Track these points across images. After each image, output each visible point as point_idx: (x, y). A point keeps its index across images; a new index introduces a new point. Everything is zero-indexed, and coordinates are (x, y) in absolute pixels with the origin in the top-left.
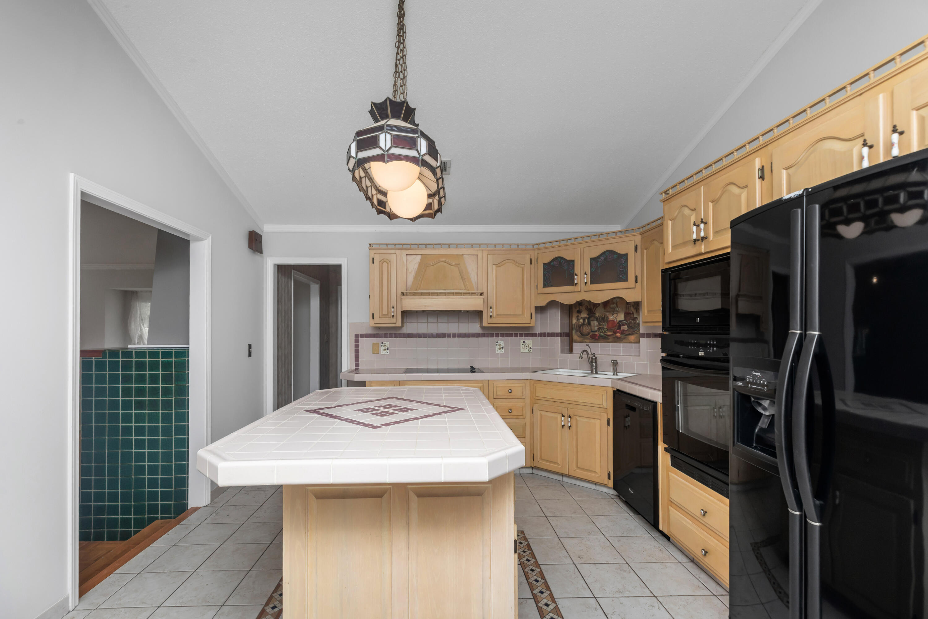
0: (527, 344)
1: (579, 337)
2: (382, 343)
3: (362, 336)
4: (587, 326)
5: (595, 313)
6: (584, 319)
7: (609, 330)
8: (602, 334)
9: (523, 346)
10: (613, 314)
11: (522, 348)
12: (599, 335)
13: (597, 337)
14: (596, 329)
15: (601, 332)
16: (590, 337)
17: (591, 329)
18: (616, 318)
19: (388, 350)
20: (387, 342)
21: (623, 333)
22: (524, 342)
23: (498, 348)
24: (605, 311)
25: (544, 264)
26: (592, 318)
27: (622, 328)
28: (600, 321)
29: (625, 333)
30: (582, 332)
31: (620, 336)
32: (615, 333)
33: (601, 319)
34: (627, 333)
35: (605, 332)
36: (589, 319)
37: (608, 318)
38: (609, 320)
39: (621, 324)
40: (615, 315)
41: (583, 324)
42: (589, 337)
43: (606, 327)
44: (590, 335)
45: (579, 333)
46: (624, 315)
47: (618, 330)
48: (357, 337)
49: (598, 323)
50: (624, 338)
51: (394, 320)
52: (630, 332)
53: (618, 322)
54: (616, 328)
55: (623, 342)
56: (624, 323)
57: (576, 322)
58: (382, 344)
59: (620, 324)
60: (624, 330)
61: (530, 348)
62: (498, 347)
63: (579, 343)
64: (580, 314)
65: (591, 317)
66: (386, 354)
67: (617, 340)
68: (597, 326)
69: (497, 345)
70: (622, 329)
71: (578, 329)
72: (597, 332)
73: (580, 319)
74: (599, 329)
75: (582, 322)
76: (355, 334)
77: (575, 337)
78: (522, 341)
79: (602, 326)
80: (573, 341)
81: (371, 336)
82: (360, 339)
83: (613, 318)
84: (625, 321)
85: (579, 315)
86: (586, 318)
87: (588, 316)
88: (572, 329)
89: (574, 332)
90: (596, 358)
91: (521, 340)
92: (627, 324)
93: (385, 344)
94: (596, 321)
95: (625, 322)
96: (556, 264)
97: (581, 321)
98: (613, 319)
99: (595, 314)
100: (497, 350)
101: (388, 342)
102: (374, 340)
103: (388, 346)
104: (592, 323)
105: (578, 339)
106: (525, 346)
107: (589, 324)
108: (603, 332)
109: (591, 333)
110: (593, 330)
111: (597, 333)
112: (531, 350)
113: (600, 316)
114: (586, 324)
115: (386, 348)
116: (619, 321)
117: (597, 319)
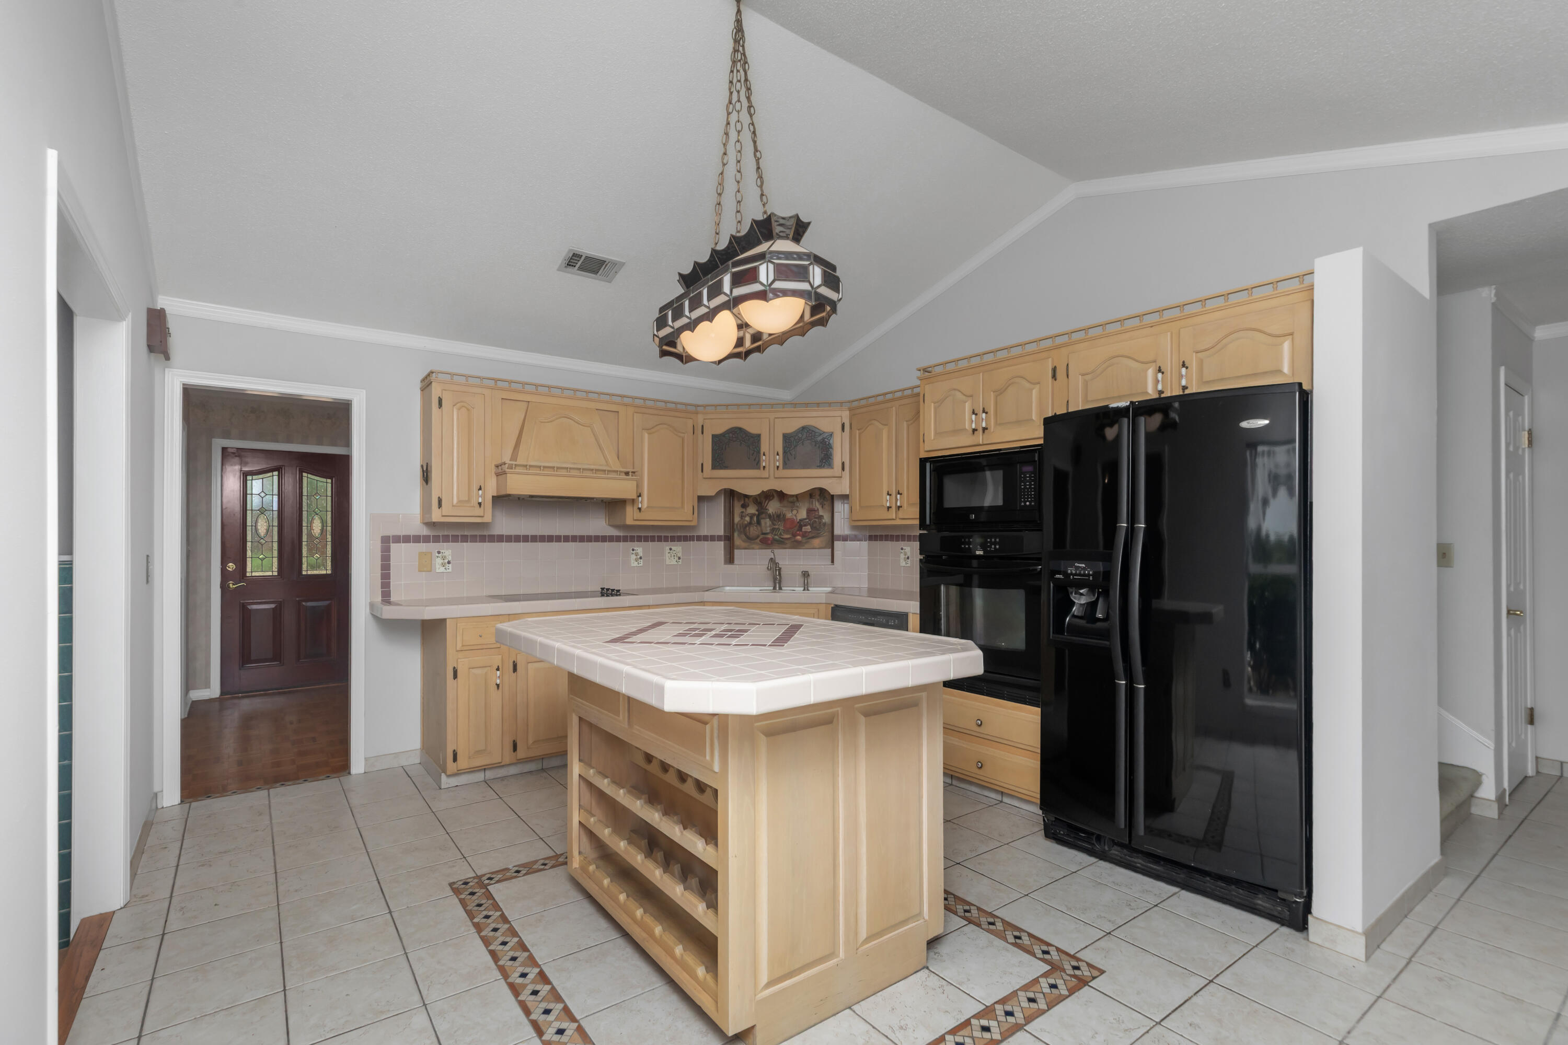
0: (674, 552)
1: (744, 541)
2: (439, 552)
3: (397, 539)
4: (756, 526)
5: (767, 508)
6: (751, 516)
7: (786, 531)
8: (776, 537)
9: (669, 555)
10: (792, 511)
11: (667, 558)
12: (773, 538)
13: (770, 542)
14: (768, 530)
15: (775, 535)
16: (760, 541)
17: (762, 530)
18: (796, 516)
19: (450, 565)
20: (448, 550)
21: (804, 535)
22: (671, 549)
23: (635, 559)
24: (780, 506)
25: (714, 436)
26: (763, 516)
27: (804, 529)
28: (774, 520)
29: (807, 536)
30: (748, 534)
31: (800, 540)
32: (794, 535)
33: (775, 516)
34: (811, 535)
35: (781, 534)
36: (758, 516)
37: (784, 515)
38: (787, 517)
39: (802, 523)
40: (795, 512)
41: (750, 523)
42: (758, 541)
43: (782, 528)
44: (759, 538)
45: (744, 537)
46: (807, 512)
47: (798, 532)
48: (386, 542)
49: (771, 523)
50: (806, 543)
51: (479, 512)
52: (813, 535)
53: (798, 520)
54: (796, 528)
55: (804, 547)
56: (805, 522)
57: (739, 521)
58: (437, 555)
59: (801, 524)
60: (806, 532)
61: (679, 558)
62: (633, 557)
63: (743, 550)
64: (746, 510)
65: (763, 513)
66: (445, 571)
67: (797, 545)
68: (770, 526)
69: (632, 553)
70: (803, 530)
71: (742, 530)
72: (770, 534)
73: (745, 517)
74: (773, 530)
75: (749, 521)
76: (382, 537)
77: (738, 541)
78: (668, 548)
79: (777, 527)
80: (735, 548)
81: (417, 539)
82: (394, 546)
83: (792, 516)
84: (808, 520)
85: (744, 510)
86: (754, 515)
87: (757, 513)
88: (733, 531)
89: (736, 534)
90: (780, 569)
91: (666, 546)
92: (810, 524)
93: (445, 554)
94: (768, 520)
95: (808, 522)
96: (733, 437)
97: (748, 519)
98: (791, 517)
99: (767, 509)
100: (633, 561)
101: (450, 551)
102: (423, 547)
103: (450, 557)
104: (763, 522)
105: (744, 544)
106: (672, 555)
107: (759, 523)
108: (779, 534)
109: (762, 536)
110: (764, 532)
111: (769, 536)
112: (680, 560)
113: (774, 512)
114: (754, 523)
115: (446, 561)
116: (800, 520)
117: (770, 517)
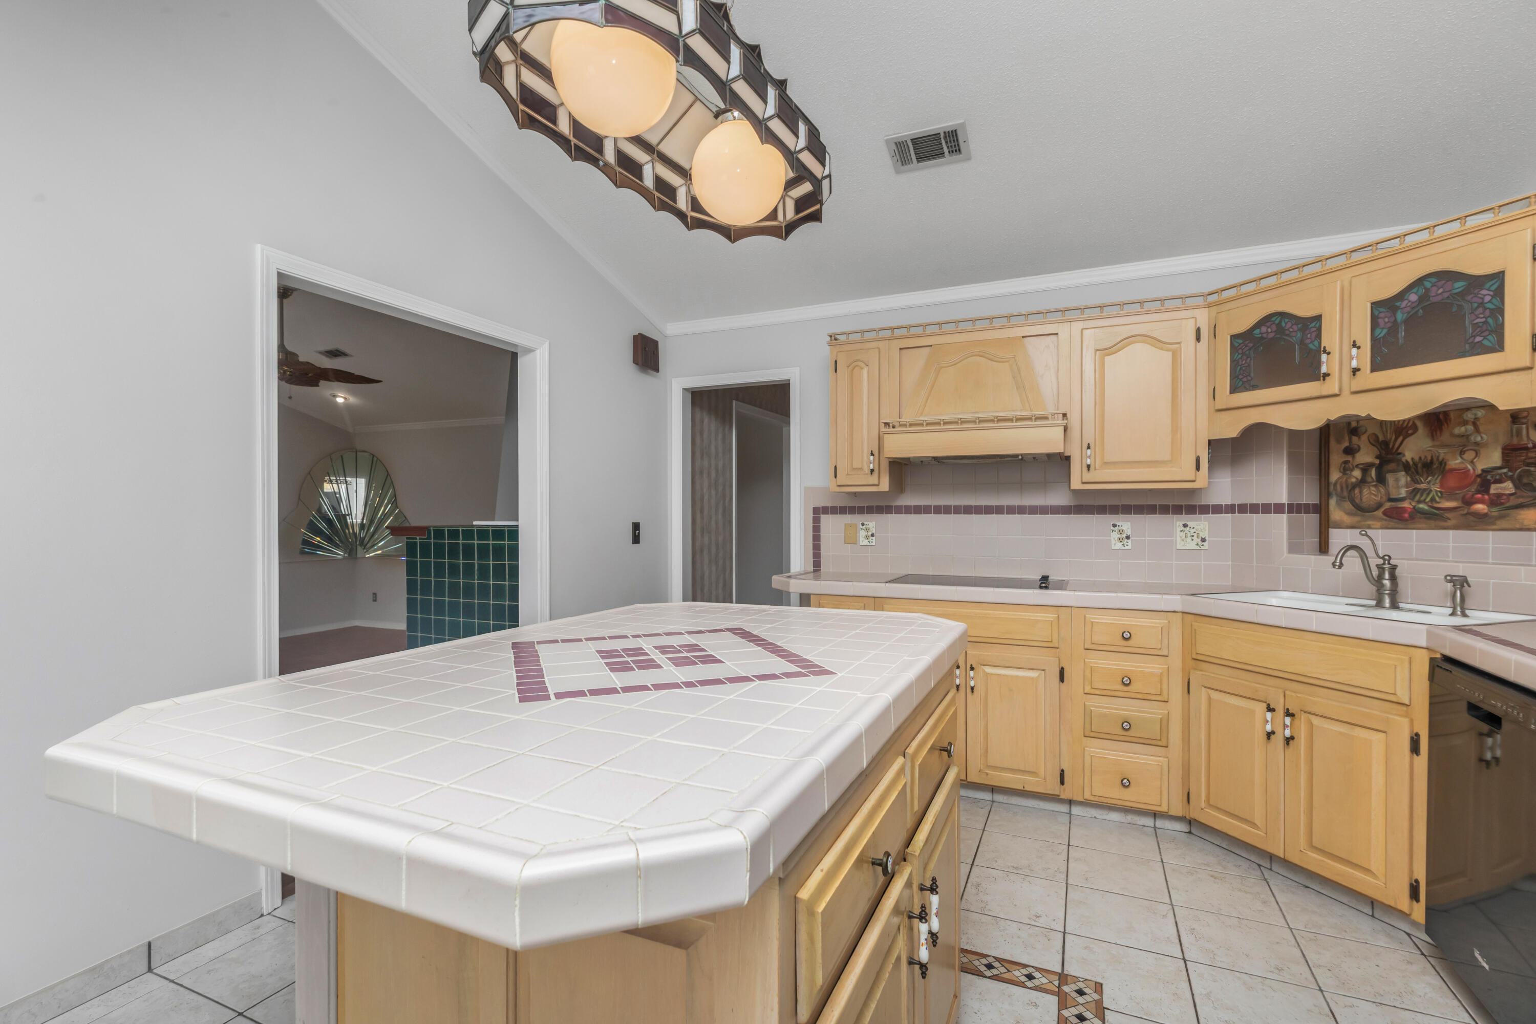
0: (1192, 531)
1: (1349, 514)
2: (863, 524)
3: (825, 510)
4: (1375, 486)
5: (1400, 451)
6: (1365, 469)
7: (1448, 494)
8: (1421, 506)
9: (1183, 534)
10: (1462, 453)
11: (1178, 539)
12: (1414, 507)
13: (1406, 515)
14: (1403, 492)
15: (1419, 502)
16: (1385, 513)
17: (1388, 493)
18: (1472, 462)
19: (873, 538)
20: (870, 522)
21: (1496, 501)
22: (1185, 526)
23: (1116, 539)
24: (1433, 446)
25: (1234, 337)
26: (1392, 466)
27: (1494, 489)
28: (1417, 473)
29: (1502, 504)
30: (1357, 501)
31: (1486, 511)
32: (1468, 503)
33: (1420, 465)
34: (1513, 501)
35: (1433, 500)
36: (1379, 468)
37: (1442, 463)
38: (1448, 467)
39: (1489, 477)
40: (1469, 455)
41: (1363, 482)
42: (1379, 513)
43: (1436, 488)
44: (1382, 509)
45: (1348, 505)
46: (1503, 453)
47: (1479, 496)
48: (818, 513)
49: (1409, 479)
50: (1501, 517)
51: (875, 480)
52: (1520, 501)
53: (1479, 472)
54: (1473, 489)
55: (1494, 527)
56: (1501, 474)
57: (1339, 479)
58: (862, 527)
59: (1485, 480)
60: (1499, 496)
61: (1203, 540)
62: (1115, 535)
63: (1349, 531)
64: (1354, 457)
65: (1389, 461)
66: (869, 544)
67: (1479, 522)
68: (1407, 486)
69: (1113, 531)
70: (1492, 491)
71: (1345, 494)
72: (1408, 501)
73: (1352, 470)
74: (1414, 493)
75: (1360, 477)
76: (814, 508)
77: (1336, 514)
78: (1179, 524)
79: (1423, 486)
80: (1331, 525)
81: (843, 510)
82: (822, 517)
83: (1461, 463)
84: (1505, 470)
85: (1349, 458)
86: (1371, 465)
87: (1377, 461)
88: (1329, 495)
89: (1333, 502)
90: (1393, 568)
91: (1177, 521)
92: (1511, 478)
93: (867, 526)
94: (1403, 473)
95: (1505, 473)
96: (1267, 332)
97: (1357, 474)
98: (1462, 466)
99: (1400, 454)
100: (1113, 542)
101: (873, 523)
102: (848, 518)
103: (872, 529)
104: (1390, 478)
105: (1347, 519)
106: (1189, 535)
107: (1381, 480)
108: (1428, 500)
109: (1388, 505)
110: (1391, 497)
111: (1406, 505)
112: (1206, 544)
113: (1417, 459)
114: (1369, 479)
115: (870, 533)
116: (1483, 471)
117: (1407, 467)
